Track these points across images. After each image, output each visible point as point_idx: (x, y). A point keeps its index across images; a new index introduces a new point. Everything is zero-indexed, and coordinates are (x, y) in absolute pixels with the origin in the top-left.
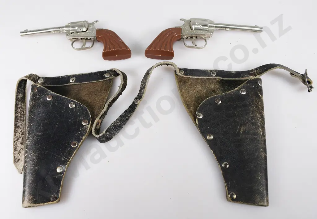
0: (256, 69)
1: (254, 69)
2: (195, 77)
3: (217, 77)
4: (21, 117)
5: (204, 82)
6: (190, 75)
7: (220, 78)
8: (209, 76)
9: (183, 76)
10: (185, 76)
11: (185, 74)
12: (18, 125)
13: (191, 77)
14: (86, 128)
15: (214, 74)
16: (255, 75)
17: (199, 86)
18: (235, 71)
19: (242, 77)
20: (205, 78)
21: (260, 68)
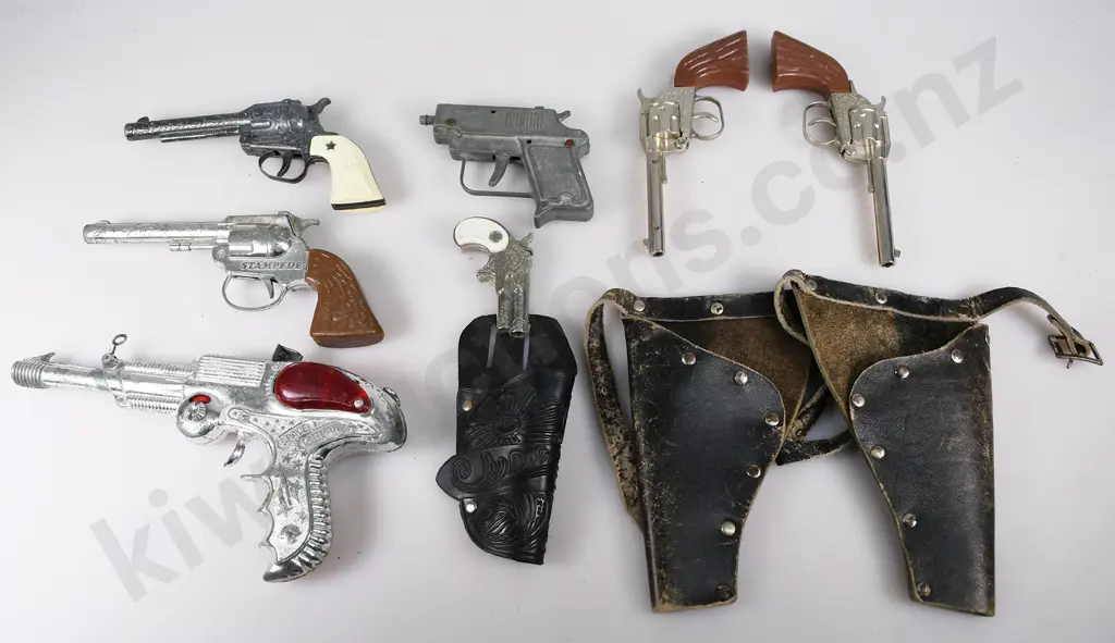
0: (975, 299)
1: (971, 300)
2: (842, 302)
3: (890, 309)
4: (610, 396)
5: (862, 316)
6: (831, 296)
7: (895, 310)
8: (871, 304)
9: (815, 295)
10: (820, 297)
11: (821, 291)
12: (608, 415)
13: (833, 300)
14: (776, 434)
15: (883, 299)
16: (971, 315)
17: (852, 326)
18: (927, 298)
19: (944, 315)
20: (864, 306)
21: (983, 296)
